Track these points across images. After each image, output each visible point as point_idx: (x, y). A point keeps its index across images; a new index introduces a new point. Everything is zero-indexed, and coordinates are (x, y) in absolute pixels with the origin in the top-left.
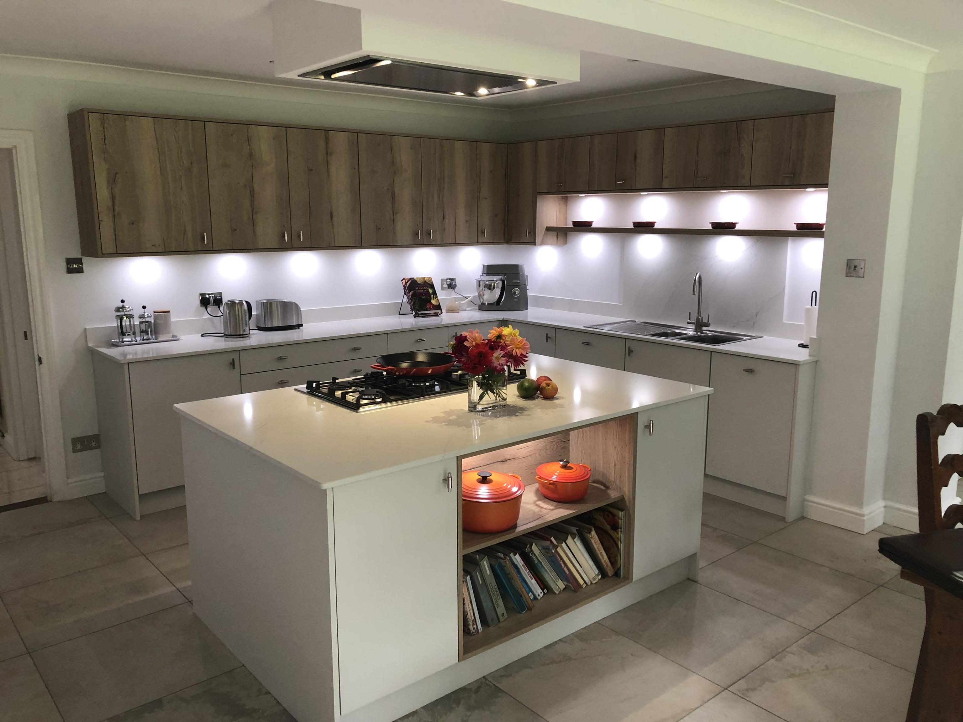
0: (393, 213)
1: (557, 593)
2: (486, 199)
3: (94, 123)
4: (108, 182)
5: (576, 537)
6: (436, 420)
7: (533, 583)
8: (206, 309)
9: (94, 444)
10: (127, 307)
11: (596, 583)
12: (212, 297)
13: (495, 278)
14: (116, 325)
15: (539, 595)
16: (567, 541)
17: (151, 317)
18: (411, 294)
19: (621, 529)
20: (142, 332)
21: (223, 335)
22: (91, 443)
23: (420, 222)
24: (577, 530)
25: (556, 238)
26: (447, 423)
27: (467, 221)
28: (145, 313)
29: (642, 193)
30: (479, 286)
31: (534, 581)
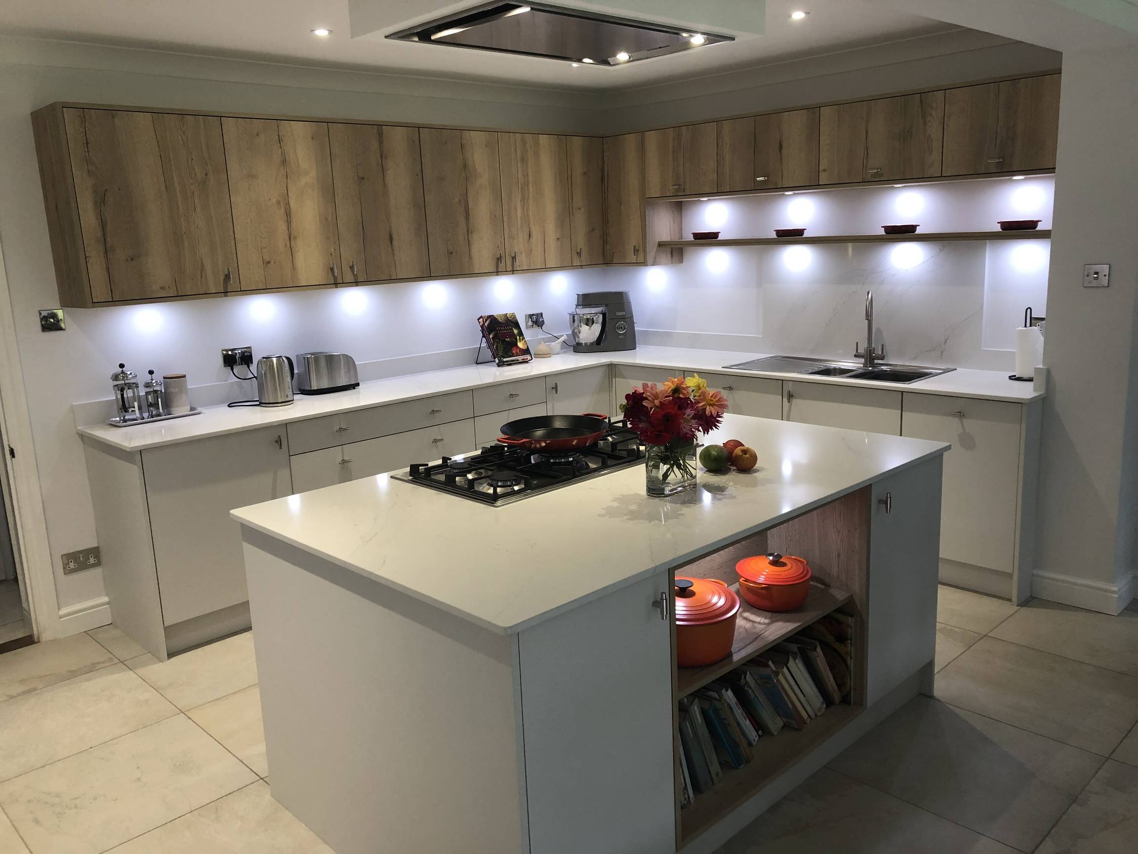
0: (468, 232)
1: (775, 733)
2: (580, 209)
3: (70, 123)
4: (95, 203)
5: (797, 658)
6: (610, 512)
7: (747, 724)
8: (232, 370)
9: (92, 560)
10: (129, 373)
11: (821, 715)
12: (239, 353)
13: (594, 310)
14: (115, 398)
15: (754, 740)
16: (788, 665)
17: (161, 385)
18: (491, 336)
19: (851, 640)
20: (150, 405)
21: (258, 403)
22: (89, 559)
23: (501, 242)
24: (798, 648)
25: (670, 255)
26: (629, 517)
27: (558, 239)
28: (152, 380)
29: (787, 193)
30: (574, 321)
31: (748, 722)
